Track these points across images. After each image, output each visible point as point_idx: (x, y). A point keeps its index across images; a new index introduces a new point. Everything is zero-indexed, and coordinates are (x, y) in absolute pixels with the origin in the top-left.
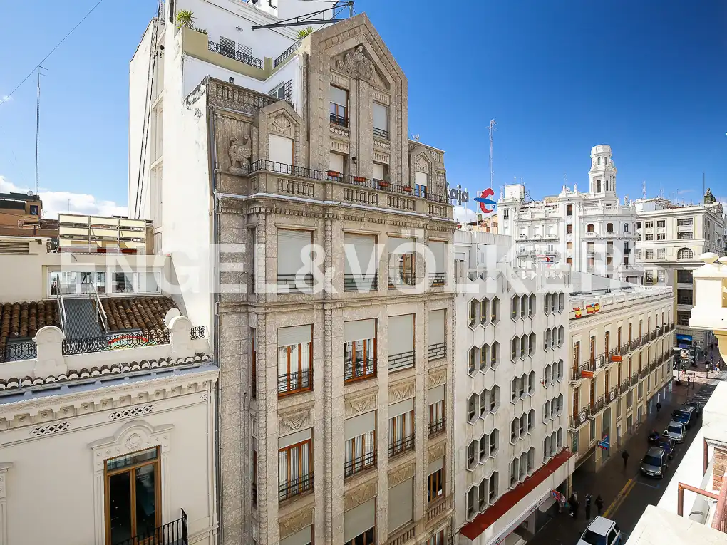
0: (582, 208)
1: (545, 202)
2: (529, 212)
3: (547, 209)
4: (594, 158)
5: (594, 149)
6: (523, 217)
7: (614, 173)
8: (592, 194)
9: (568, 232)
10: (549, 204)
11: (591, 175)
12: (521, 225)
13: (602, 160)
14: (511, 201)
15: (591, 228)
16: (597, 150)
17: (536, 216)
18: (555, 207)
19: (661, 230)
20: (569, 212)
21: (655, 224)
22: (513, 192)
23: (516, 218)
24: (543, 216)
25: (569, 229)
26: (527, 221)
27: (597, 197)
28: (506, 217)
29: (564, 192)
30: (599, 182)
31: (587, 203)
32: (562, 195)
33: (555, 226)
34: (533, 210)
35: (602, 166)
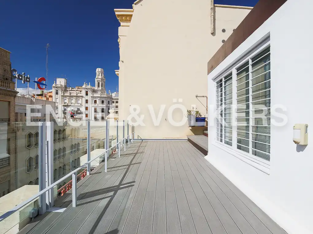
0: (92, 93)
1: (76, 88)
2: (69, 92)
3: (77, 92)
4: (97, 73)
5: (97, 69)
6: (66, 94)
7: (105, 81)
8: (96, 88)
9: (86, 103)
10: (78, 90)
11: (96, 80)
12: (65, 98)
13: (100, 75)
14: (60, 86)
15: (95, 102)
16: (98, 70)
17: (72, 95)
18: (81, 91)
19: (117, 105)
20: (87, 94)
21: (115, 102)
22: (61, 82)
23: (62, 94)
24: (76, 95)
25: (87, 101)
26: (68, 96)
27: (98, 89)
28: (57, 93)
29: (84, 85)
30: (99, 83)
31: (94, 91)
32: (84, 86)
33: (80, 99)
34: (71, 92)
35: (100, 77)
